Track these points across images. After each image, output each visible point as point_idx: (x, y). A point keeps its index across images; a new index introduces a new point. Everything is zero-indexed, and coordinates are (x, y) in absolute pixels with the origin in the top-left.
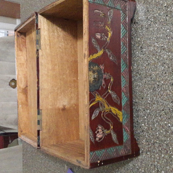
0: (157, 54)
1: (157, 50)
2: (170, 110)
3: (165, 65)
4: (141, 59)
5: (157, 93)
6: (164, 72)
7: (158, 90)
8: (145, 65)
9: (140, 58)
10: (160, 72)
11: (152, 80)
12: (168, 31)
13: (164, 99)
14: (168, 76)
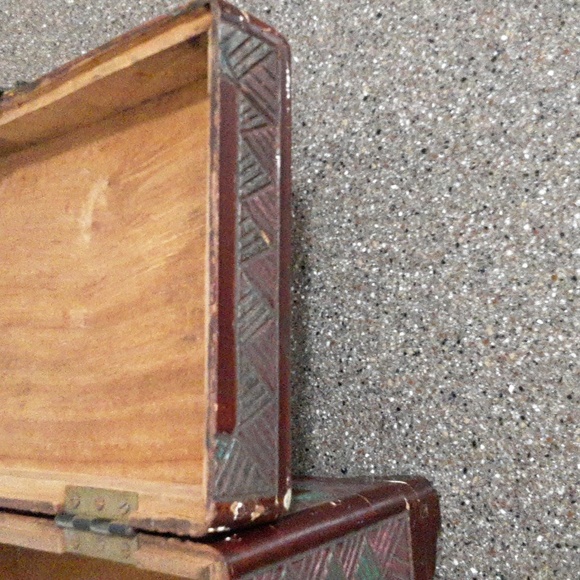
0: (368, 284)
1: (366, 269)
2: (463, 504)
3: (408, 322)
5: (399, 439)
6: (410, 351)
7: (399, 425)
8: (330, 334)
10: (395, 352)
11: (370, 390)
12: (394, 187)
13: (431, 461)
14: (428, 364)
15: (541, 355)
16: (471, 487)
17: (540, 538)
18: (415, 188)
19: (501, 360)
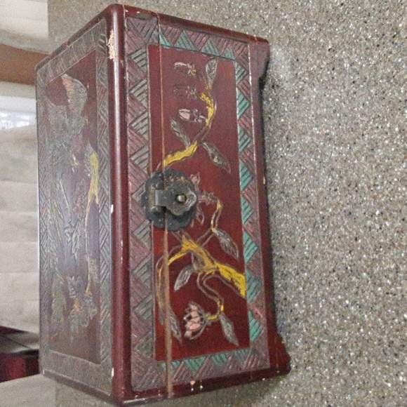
0: (317, 151)
1: (318, 143)
2: (347, 268)
3: (334, 173)
4: (288, 163)
5: (322, 233)
6: (333, 189)
7: (323, 226)
8: (296, 175)
9: (287, 160)
10: (325, 188)
11: (311, 207)
12: (337, 100)
13: (335, 246)
14: (340, 196)
15: (394, 197)
16: (352, 261)
17: (379, 289)
18: (347, 102)
19: (375, 198)
